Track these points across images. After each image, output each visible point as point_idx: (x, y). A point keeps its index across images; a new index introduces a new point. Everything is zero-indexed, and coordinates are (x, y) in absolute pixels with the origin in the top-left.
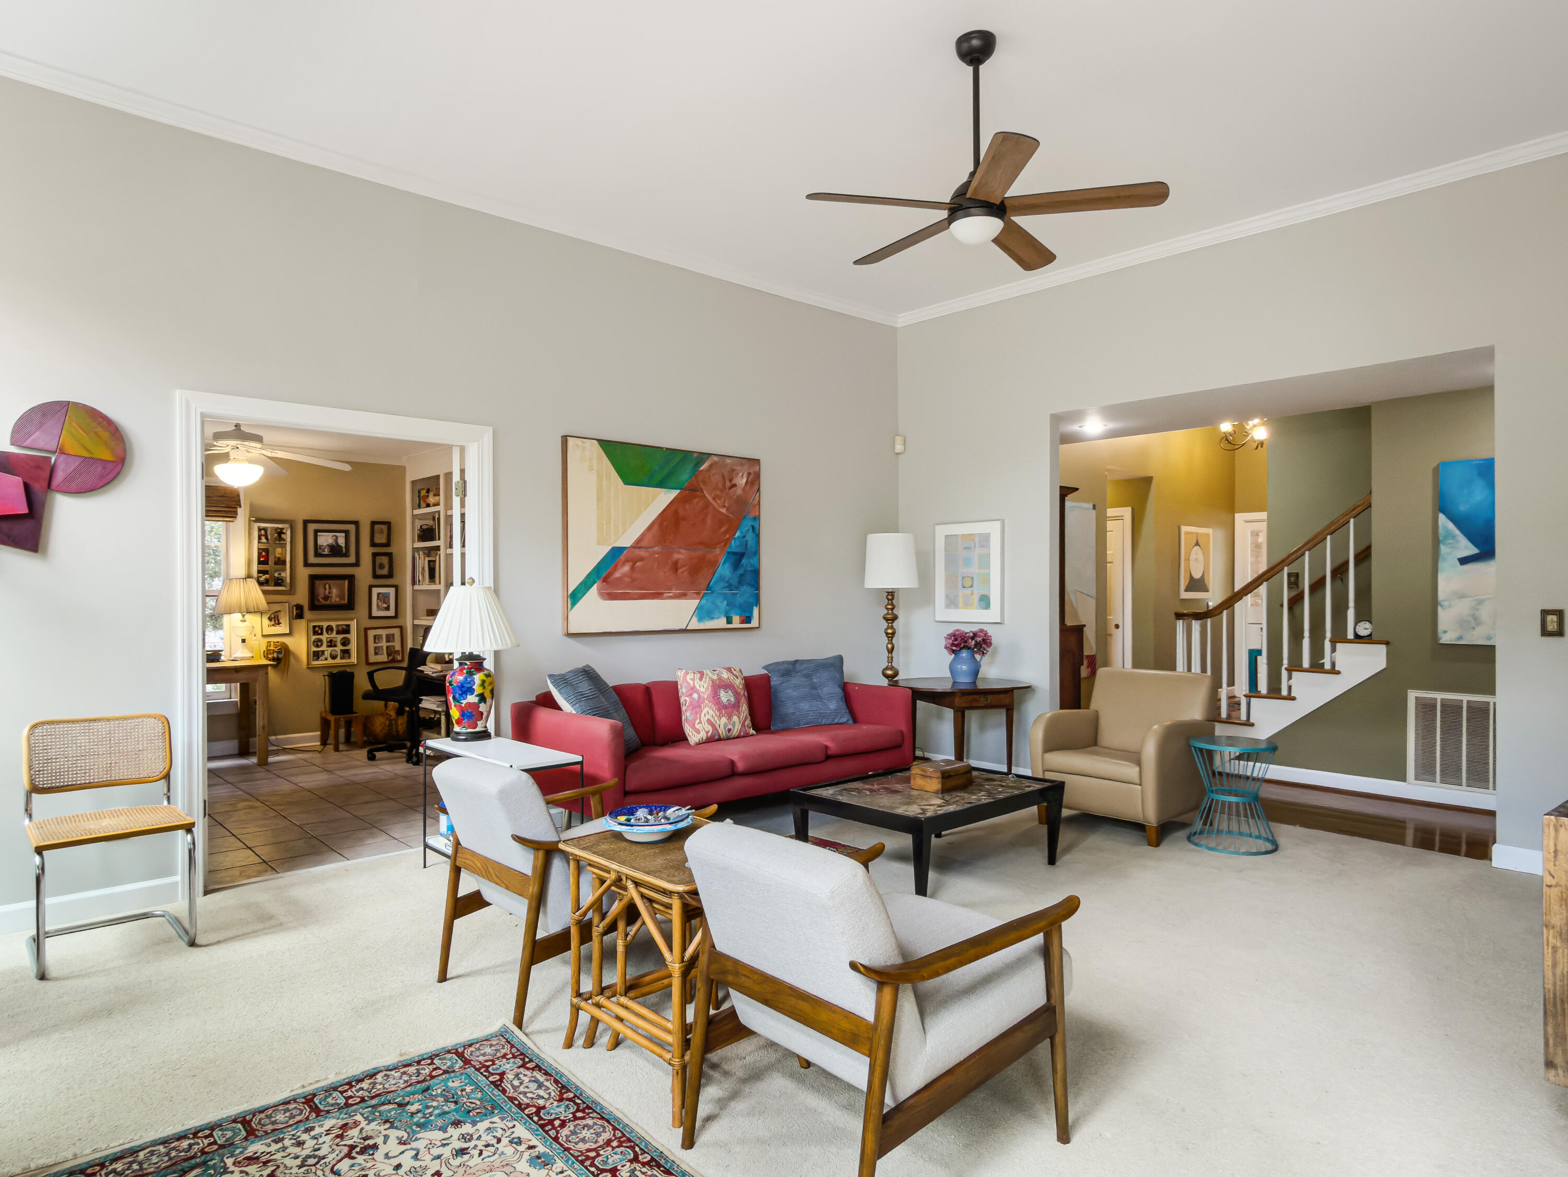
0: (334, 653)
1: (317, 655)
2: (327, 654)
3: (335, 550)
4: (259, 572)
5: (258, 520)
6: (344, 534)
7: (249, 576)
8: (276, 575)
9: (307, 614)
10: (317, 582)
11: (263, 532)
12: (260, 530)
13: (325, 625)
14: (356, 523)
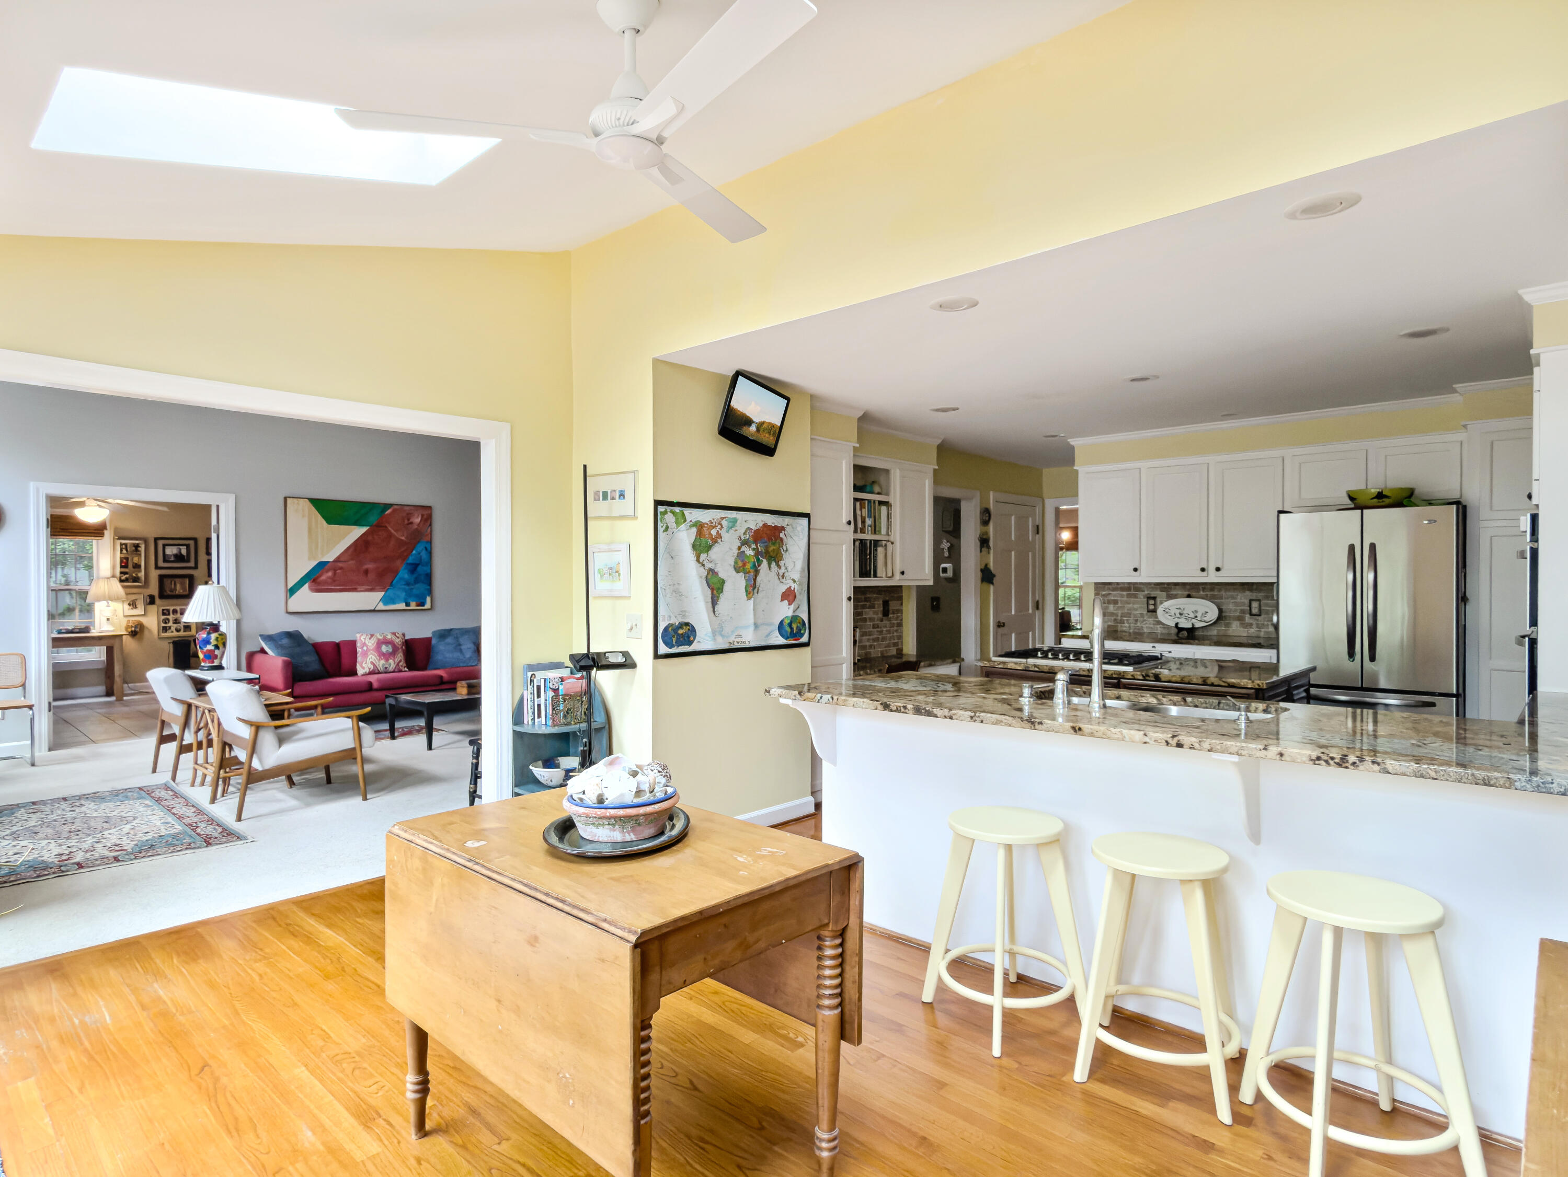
0: (179, 628)
1: (165, 629)
2: (173, 629)
3: (179, 558)
4: (121, 573)
5: (120, 538)
6: (185, 547)
7: (113, 576)
8: (134, 575)
9: (157, 600)
10: (165, 580)
11: (124, 546)
12: (121, 544)
13: (171, 608)
14: (195, 540)
